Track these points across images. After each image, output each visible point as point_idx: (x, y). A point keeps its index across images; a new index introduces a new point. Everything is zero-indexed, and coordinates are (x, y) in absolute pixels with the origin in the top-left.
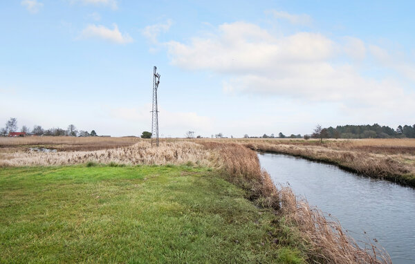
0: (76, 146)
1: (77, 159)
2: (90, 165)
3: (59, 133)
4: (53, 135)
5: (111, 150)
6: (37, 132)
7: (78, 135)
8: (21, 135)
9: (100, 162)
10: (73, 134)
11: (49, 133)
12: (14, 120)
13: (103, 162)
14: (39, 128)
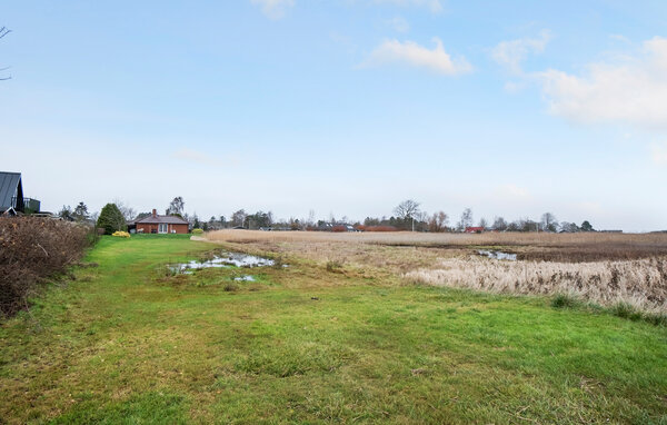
0: (549, 250)
1: (535, 283)
2: (560, 303)
3: (528, 227)
4: (520, 231)
5: (619, 265)
6: (499, 226)
7: (558, 229)
8: (478, 231)
9: (587, 296)
10: (551, 228)
11: (513, 228)
12: (469, 211)
13: (594, 300)
14: (501, 220)
